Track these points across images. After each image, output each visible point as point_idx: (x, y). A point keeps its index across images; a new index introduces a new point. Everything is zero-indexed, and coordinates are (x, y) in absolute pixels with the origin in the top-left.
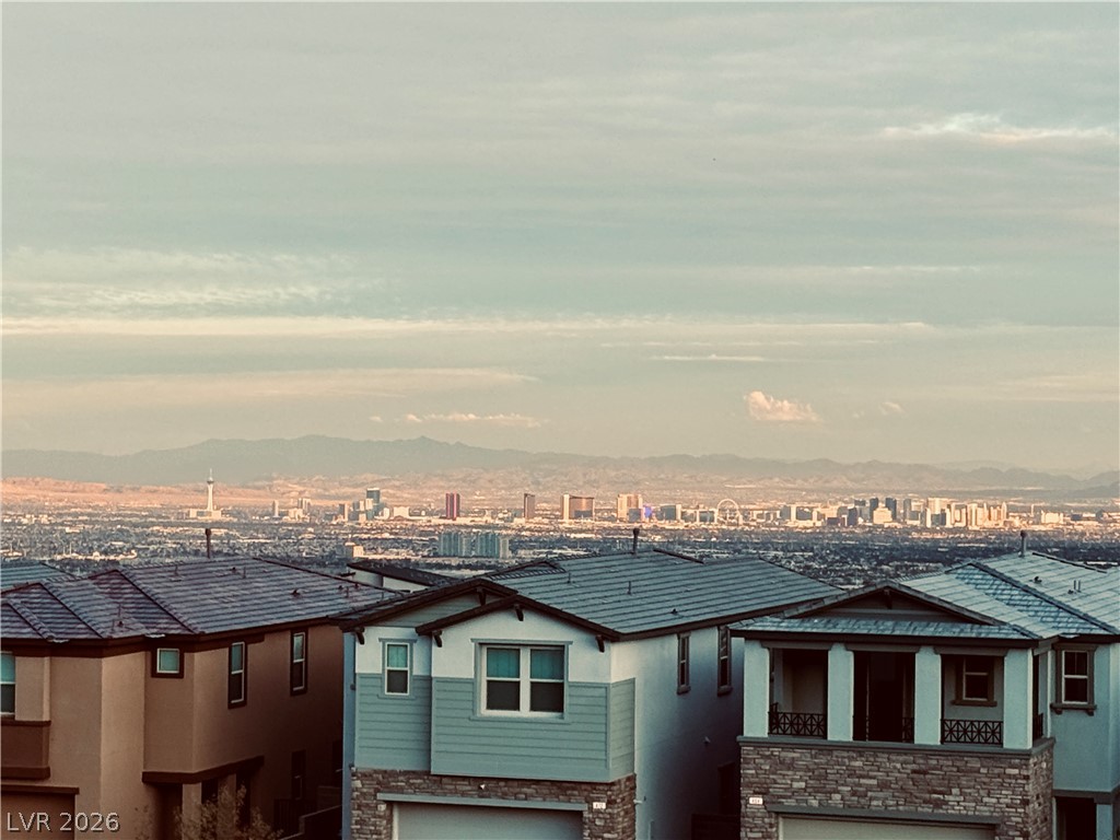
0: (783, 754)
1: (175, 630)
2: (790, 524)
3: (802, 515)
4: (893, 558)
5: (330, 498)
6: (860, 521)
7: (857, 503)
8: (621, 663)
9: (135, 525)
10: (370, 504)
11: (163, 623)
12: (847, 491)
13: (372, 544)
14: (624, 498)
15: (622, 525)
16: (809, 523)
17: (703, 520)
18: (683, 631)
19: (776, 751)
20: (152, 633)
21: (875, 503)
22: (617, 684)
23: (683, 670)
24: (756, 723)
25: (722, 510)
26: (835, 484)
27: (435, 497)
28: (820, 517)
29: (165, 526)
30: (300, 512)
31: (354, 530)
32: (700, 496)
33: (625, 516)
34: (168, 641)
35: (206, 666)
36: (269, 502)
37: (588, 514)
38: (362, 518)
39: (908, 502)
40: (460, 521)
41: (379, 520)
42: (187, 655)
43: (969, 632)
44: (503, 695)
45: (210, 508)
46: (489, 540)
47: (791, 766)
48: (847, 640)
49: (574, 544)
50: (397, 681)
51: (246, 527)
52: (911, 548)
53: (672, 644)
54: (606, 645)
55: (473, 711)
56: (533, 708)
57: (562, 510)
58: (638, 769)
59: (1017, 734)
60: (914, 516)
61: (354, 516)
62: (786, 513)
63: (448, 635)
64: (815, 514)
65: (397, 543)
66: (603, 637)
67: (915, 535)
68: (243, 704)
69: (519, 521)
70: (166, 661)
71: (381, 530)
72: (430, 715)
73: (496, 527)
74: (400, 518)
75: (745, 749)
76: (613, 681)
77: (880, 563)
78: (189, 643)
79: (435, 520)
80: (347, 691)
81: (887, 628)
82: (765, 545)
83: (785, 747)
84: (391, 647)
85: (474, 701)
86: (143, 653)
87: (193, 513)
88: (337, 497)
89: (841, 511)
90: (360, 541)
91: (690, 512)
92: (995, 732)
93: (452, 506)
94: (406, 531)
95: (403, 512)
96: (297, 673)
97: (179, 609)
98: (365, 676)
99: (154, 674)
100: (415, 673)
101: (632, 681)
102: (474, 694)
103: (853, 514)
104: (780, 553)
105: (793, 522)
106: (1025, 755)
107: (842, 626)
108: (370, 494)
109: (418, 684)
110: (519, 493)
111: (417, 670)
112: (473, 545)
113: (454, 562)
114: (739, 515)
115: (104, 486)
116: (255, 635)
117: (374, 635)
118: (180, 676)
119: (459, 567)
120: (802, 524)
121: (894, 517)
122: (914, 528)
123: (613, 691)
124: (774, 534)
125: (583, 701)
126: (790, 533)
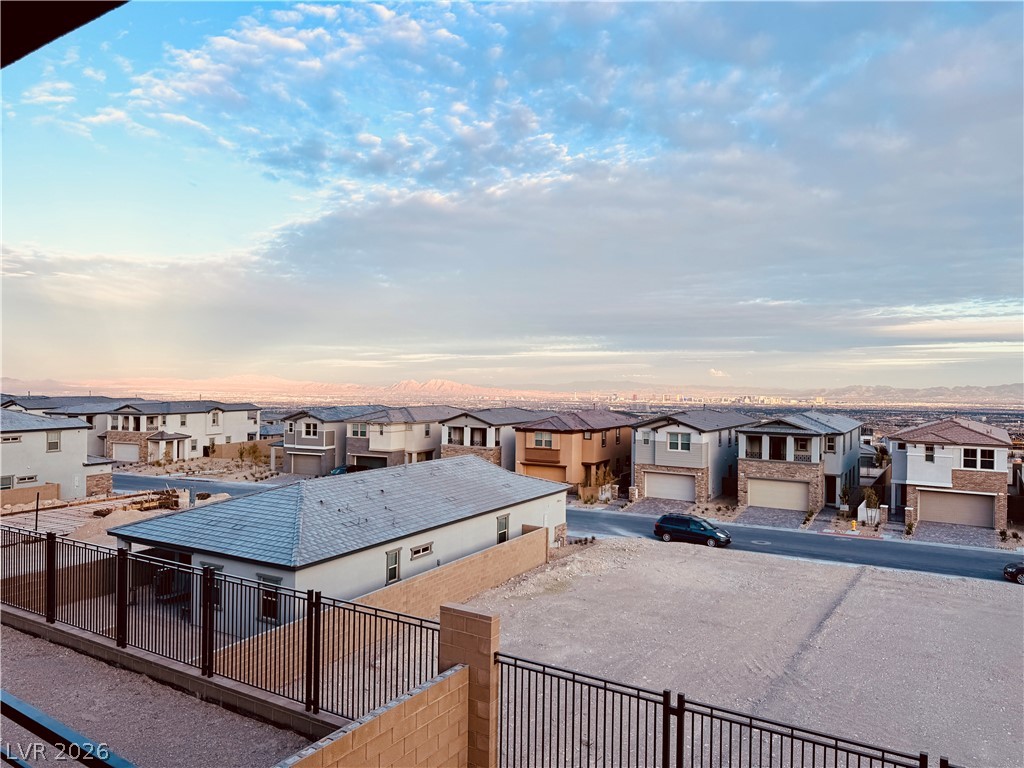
0: (750, 463)
1: (589, 428)
2: (722, 403)
3: (725, 400)
5: (604, 395)
6: (741, 402)
7: (740, 397)
8: (705, 438)
10: (614, 397)
11: (586, 426)
12: (737, 394)
14: (678, 396)
15: (678, 403)
16: (727, 402)
18: (720, 430)
19: (748, 462)
20: (584, 429)
21: (745, 398)
23: (720, 440)
24: (742, 454)
25: (704, 399)
26: (734, 392)
27: (630, 396)
28: (730, 401)
32: (698, 395)
34: (588, 431)
35: (597, 437)
37: (669, 400)
38: (612, 400)
39: (754, 397)
40: (637, 401)
41: (616, 401)
42: (592, 434)
43: (802, 432)
44: (674, 446)
45: (575, 398)
47: (752, 466)
48: (767, 433)
50: (646, 442)
53: (717, 433)
54: (701, 434)
55: (666, 449)
56: (682, 449)
58: (709, 465)
59: (815, 459)
61: (610, 400)
63: (659, 430)
66: (701, 432)
67: (756, 406)
68: (605, 446)
70: (587, 435)
71: (617, 403)
72: (655, 450)
74: (622, 401)
75: (739, 461)
76: (703, 442)
78: (593, 431)
80: (632, 444)
81: (779, 430)
83: (750, 460)
84: (644, 433)
85: (666, 447)
86: (581, 433)
87: (571, 399)
88: (606, 395)
89: (736, 399)
90: (612, 406)
91: (696, 399)
92: (809, 458)
94: (623, 404)
95: (622, 399)
96: (618, 439)
97: (589, 423)
98: (638, 441)
99: (584, 439)
101: (708, 443)
102: (666, 445)
106: (818, 465)
107: (766, 430)
108: (614, 395)
109: (651, 443)
110: (652, 395)
111: (651, 439)
112: (640, 407)
113: (635, 411)
114: (709, 400)
116: (608, 429)
117: (640, 430)
118: (591, 439)
120: (725, 402)
121: (750, 401)
122: (756, 404)
123: (703, 445)
124: (718, 405)
125: (695, 447)
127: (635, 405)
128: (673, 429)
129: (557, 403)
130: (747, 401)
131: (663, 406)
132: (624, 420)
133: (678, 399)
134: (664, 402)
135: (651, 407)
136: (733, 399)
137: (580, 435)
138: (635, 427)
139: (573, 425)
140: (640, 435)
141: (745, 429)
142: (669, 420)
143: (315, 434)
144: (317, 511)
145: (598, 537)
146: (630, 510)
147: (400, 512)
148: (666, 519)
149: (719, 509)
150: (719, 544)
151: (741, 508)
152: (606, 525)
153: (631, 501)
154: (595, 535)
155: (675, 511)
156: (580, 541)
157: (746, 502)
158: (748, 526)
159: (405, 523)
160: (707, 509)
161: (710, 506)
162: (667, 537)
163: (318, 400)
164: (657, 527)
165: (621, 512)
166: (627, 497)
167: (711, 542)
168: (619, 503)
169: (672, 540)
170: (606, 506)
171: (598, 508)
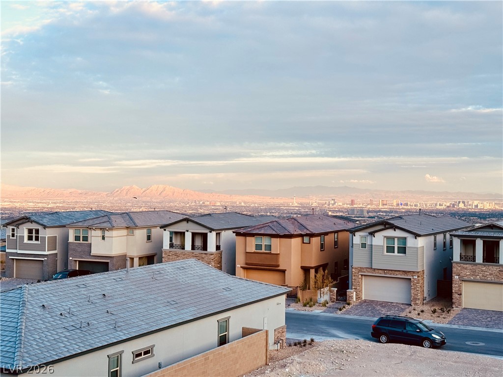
0: (464, 266)
1: (308, 232)
2: (437, 207)
3: (440, 205)
4: (465, 216)
5: (323, 200)
6: (456, 206)
7: (455, 202)
8: (421, 242)
9: (277, 207)
10: (333, 202)
11: (305, 230)
12: (452, 199)
13: (333, 211)
14: (395, 200)
15: (395, 207)
16: (442, 207)
17: (415, 206)
18: (435, 234)
19: (462, 265)
20: (303, 233)
21: (459, 202)
22: (420, 247)
23: (435, 244)
24: (456, 258)
25: (420, 204)
26: (449, 197)
27: (348, 201)
28: (445, 205)
29: (284, 207)
30: (316, 204)
31: (329, 208)
32: (414, 200)
33: (395, 205)
34: (307, 235)
35: (316, 241)
36: (308, 201)
37: (386, 205)
38: (331, 205)
39: (468, 202)
40: (354, 206)
41: (335, 206)
42: (311, 238)
44: (390, 249)
45: (295, 203)
46: (362, 211)
47: (466, 269)
48: (481, 237)
49: (383, 212)
50: (364, 245)
51: (303, 207)
52: (469, 213)
53: (433, 237)
54: (417, 237)
55: (383, 253)
56: (398, 253)
57: (379, 203)
58: (425, 269)
60: (470, 205)
61: (329, 205)
62: (436, 205)
63: (376, 234)
64: (444, 205)
65: (339, 211)
66: (417, 236)
67: (470, 210)
68: (324, 250)
69: (369, 206)
70: (306, 239)
71: (335, 208)
72: (372, 254)
73: (363, 207)
74: (340, 205)
75: (454, 264)
76: (419, 246)
77: (461, 217)
78: (311, 235)
79: (348, 206)
80: (350, 248)
81: (492, 234)
82: (432, 212)
83: (464, 264)
84: (362, 237)
85: (383, 251)
86: (300, 238)
87: (291, 204)
88: (325, 200)
89: (451, 204)
90: (330, 211)
91: (411, 204)
93: (353, 202)
94: (341, 208)
95: (341, 204)
96: (336, 243)
97: (309, 227)
98: (355, 244)
99: (303, 243)
100: (368, 244)
101: (423, 247)
102: (383, 249)
103: (454, 205)
104: (435, 214)
105: (438, 207)
107: (480, 234)
108: (333, 200)
109: (369, 246)
110: (369, 199)
112: (358, 212)
113: (353, 216)
114: (424, 205)
115: (270, 197)
116: (326, 234)
117: (357, 234)
118: (310, 243)
119: (354, 217)
120: (440, 207)
121: (464, 205)
122: (470, 208)
123: (419, 249)
124: (433, 210)
125: (411, 251)
126: (437, 209)
127: (353, 210)
128: (390, 233)
129: (277, 209)
130: (461, 206)
131: (380, 211)
132: (341, 225)
133: (395, 204)
134: (381, 206)
135: (368, 212)
136: (448, 204)
137: (299, 239)
138: (353, 232)
139: (292, 230)
140: (357, 239)
141: (459, 233)
142: (386, 225)
143: (37, 239)
144: (39, 315)
145: (317, 339)
146: (348, 312)
147: (122, 315)
148: (383, 321)
149: (434, 312)
150: (435, 345)
151: (456, 310)
152: (324, 327)
153: (349, 304)
154: (314, 337)
155: (391, 313)
156: (299, 343)
157: (460, 304)
158: (462, 327)
159: (126, 327)
160: (422, 311)
161: (426, 308)
162: (383, 338)
163: (40, 205)
164: (374, 328)
165: (339, 314)
166: (345, 300)
167: (427, 343)
168: (337, 306)
169: (389, 341)
170: (324, 308)
171: (317, 311)
